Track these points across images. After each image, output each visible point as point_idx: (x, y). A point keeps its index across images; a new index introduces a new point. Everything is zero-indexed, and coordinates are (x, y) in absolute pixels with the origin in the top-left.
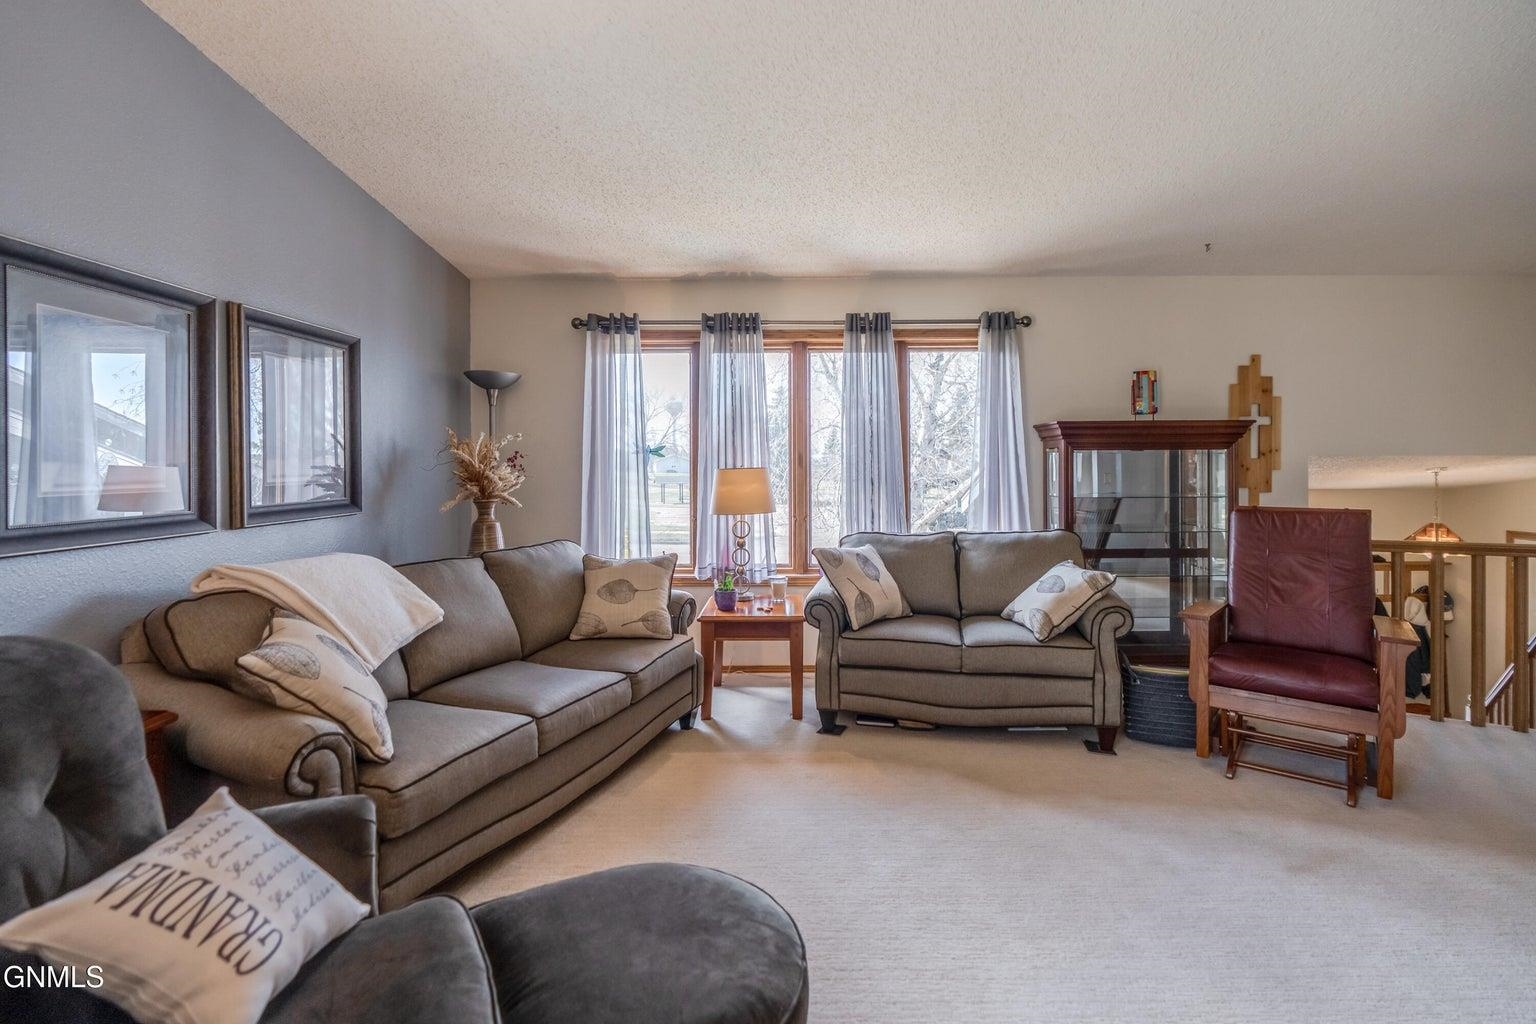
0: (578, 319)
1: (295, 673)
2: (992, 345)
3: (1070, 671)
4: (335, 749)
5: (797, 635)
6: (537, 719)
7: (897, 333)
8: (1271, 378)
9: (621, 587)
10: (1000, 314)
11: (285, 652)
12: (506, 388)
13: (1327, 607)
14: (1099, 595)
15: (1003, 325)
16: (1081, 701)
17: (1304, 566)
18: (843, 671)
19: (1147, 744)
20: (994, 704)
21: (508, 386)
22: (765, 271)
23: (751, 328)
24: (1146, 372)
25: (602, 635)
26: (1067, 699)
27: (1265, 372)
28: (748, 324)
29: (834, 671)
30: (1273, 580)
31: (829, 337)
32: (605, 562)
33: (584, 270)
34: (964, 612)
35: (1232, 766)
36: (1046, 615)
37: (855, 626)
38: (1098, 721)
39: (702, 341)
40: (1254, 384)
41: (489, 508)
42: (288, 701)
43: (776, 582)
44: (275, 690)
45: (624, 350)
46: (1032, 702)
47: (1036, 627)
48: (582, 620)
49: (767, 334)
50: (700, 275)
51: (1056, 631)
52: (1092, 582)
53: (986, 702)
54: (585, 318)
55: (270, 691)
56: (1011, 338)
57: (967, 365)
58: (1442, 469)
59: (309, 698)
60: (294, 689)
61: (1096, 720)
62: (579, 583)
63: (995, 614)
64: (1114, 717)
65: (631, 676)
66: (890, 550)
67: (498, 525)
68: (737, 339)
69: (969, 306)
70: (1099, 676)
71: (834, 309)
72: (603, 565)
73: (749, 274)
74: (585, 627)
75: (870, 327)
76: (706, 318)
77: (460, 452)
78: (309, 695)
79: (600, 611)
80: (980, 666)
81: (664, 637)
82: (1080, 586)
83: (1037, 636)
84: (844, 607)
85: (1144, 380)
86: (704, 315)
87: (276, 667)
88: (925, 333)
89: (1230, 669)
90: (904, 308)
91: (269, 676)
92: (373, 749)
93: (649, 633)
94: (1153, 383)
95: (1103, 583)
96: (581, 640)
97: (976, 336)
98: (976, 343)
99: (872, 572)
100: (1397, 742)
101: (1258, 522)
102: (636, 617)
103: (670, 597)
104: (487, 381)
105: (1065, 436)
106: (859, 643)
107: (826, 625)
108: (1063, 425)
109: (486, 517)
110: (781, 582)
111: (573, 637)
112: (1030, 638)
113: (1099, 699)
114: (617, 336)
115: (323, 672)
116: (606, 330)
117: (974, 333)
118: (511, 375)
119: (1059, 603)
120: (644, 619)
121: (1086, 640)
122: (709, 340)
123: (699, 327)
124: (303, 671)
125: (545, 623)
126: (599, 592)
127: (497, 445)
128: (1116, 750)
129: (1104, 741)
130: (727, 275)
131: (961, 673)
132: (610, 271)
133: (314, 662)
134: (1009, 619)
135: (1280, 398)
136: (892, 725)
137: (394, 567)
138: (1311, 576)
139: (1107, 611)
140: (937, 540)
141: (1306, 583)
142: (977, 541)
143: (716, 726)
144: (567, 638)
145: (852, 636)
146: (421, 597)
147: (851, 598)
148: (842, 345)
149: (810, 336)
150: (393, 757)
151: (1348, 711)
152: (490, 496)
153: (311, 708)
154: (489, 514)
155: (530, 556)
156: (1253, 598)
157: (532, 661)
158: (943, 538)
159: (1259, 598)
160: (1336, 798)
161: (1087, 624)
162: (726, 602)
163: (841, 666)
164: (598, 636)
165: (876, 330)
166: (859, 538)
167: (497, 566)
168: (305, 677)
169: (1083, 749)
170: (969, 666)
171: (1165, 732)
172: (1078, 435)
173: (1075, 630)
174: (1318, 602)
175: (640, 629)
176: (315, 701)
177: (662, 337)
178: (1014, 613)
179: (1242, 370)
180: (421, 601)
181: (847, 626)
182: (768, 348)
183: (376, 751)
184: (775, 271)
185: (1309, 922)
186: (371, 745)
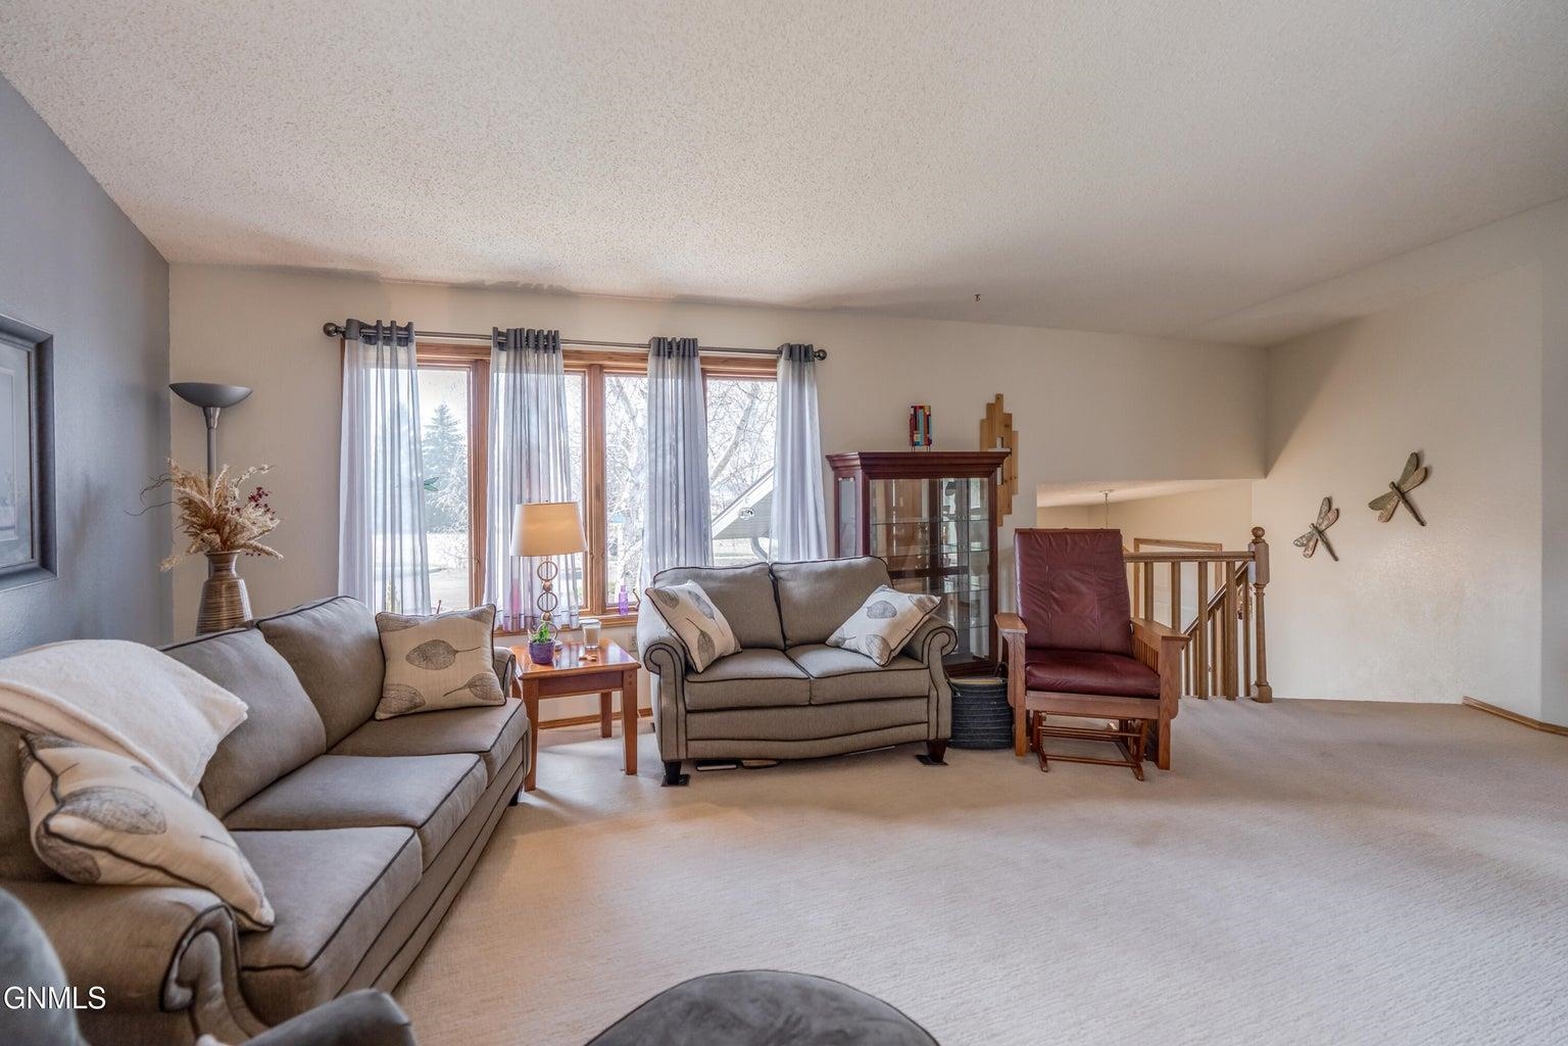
0: (332, 324)
1: (133, 830)
2: (793, 375)
3: (910, 692)
4: (215, 928)
5: (630, 683)
6: (418, 828)
7: (704, 360)
8: (1011, 415)
9: (435, 647)
10: (800, 346)
11: (111, 801)
12: (227, 405)
13: (1097, 613)
14: (927, 617)
15: (803, 356)
16: (918, 720)
17: (1076, 578)
18: (692, 718)
19: (969, 751)
20: (841, 731)
21: (233, 404)
22: (564, 285)
23: (551, 347)
24: (921, 407)
25: (418, 710)
26: (908, 718)
27: (1006, 410)
28: (547, 342)
29: (682, 718)
30: (1053, 593)
31: (628, 361)
32: (407, 621)
33: (343, 266)
34: (787, 642)
35: (1044, 759)
36: (884, 641)
37: (700, 669)
38: (932, 736)
39: (492, 359)
40: (997, 417)
41: (229, 561)
42: (125, 872)
43: (589, 627)
44: (104, 861)
45: (395, 364)
46: (875, 726)
47: (875, 654)
48: (391, 694)
49: (567, 355)
50: (487, 284)
51: (893, 654)
52: (920, 604)
53: (834, 731)
54: (342, 324)
55: (95, 863)
56: (809, 372)
57: (766, 395)
58: (1111, 491)
59: (156, 863)
60: (131, 854)
61: (931, 735)
62: (379, 650)
63: (821, 642)
64: (946, 731)
65: (484, 755)
66: (711, 584)
67: (242, 583)
68: (531, 357)
69: (766, 336)
70: (934, 693)
71: (638, 332)
72: (406, 624)
73: (545, 287)
74: (395, 701)
75: (677, 351)
76: (497, 333)
77: (188, 490)
78: (158, 856)
79: (411, 680)
80: (829, 696)
81: (497, 703)
82: (910, 610)
83: (878, 661)
84: (686, 650)
85: (920, 412)
86: (495, 329)
87: (107, 827)
88: (726, 361)
89: (1044, 676)
90: (712, 334)
91: (98, 842)
92: (250, 913)
93: (479, 701)
94: (928, 417)
95: (931, 606)
96: (391, 718)
97: (775, 366)
98: (775, 374)
99: (707, 610)
100: (1172, 721)
101: (1038, 543)
102: (460, 685)
103: (493, 655)
104: (203, 398)
105: (863, 466)
106: (707, 686)
107: (668, 669)
108: (863, 456)
109: (225, 573)
110: (595, 627)
111: (380, 715)
112: (870, 664)
113: (933, 714)
114: (387, 350)
115: (170, 822)
116: (370, 340)
117: (773, 363)
118: (239, 390)
119: (895, 627)
120: (471, 685)
121: (917, 660)
122: (501, 359)
123: (490, 343)
124: (143, 824)
125: (350, 702)
126: (408, 658)
127: (235, 480)
128: (945, 760)
129: (934, 753)
130: (519, 286)
131: (810, 705)
132: (375, 269)
133: (153, 807)
134: (837, 646)
135: (1017, 432)
136: (734, 766)
137: (164, 651)
138: (1083, 588)
139: (936, 631)
140: (754, 572)
141: (1079, 593)
142: (794, 571)
143: (543, 795)
144: (372, 717)
145: (699, 680)
146: (215, 691)
147: (692, 639)
148: (645, 369)
149: (610, 359)
150: (276, 920)
151: (1137, 701)
152: (234, 547)
153: (157, 876)
154: (229, 570)
155: (315, 620)
156: (1037, 609)
157: (339, 753)
158: (761, 570)
159: (1043, 609)
160: (1126, 775)
161: (918, 646)
162: (543, 653)
163: (688, 712)
164: (413, 711)
165: (683, 356)
166: (676, 574)
167: (281, 637)
168: (148, 832)
169: (918, 764)
170: (819, 698)
171: (983, 737)
172: (878, 466)
173: (907, 653)
174: (1088, 611)
175: (467, 697)
176: (163, 865)
177: (439, 351)
178: (845, 640)
179: (990, 407)
180: (218, 697)
181: (689, 668)
182: (568, 369)
183: (255, 917)
184: (575, 287)
185: (1178, 887)
186: (247, 910)
